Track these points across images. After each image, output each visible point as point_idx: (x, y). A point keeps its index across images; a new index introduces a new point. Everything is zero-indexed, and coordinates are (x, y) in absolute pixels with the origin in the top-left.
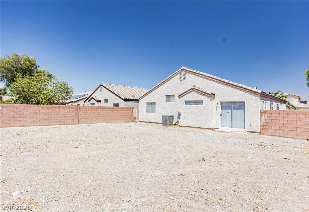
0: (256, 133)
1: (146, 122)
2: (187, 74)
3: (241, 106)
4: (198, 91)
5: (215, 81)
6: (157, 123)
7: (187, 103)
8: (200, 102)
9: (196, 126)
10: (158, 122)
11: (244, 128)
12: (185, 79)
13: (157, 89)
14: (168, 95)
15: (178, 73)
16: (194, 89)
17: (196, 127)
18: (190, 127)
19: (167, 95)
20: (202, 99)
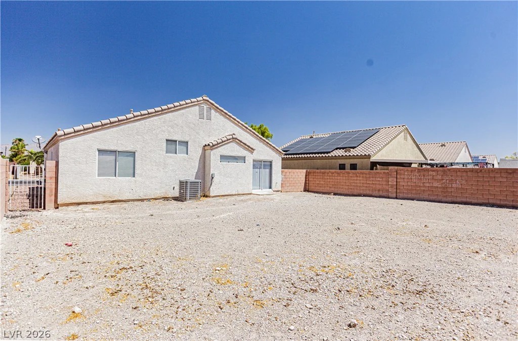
0: (278, 191)
1: (93, 203)
2: (213, 111)
3: (269, 165)
4: (241, 143)
5: (248, 133)
6: (142, 200)
7: (224, 158)
8: (243, 159)
9: (237, 193)
10: (145, 198)
11: (270, 188)
12: (209, 118)
13: (142, 121)
14: (174, 138)
15: (196, 103)
16: (236, 139)
17: (235, 195)
18: (228, 195)
19: (170, 138)
20: (244, 155)
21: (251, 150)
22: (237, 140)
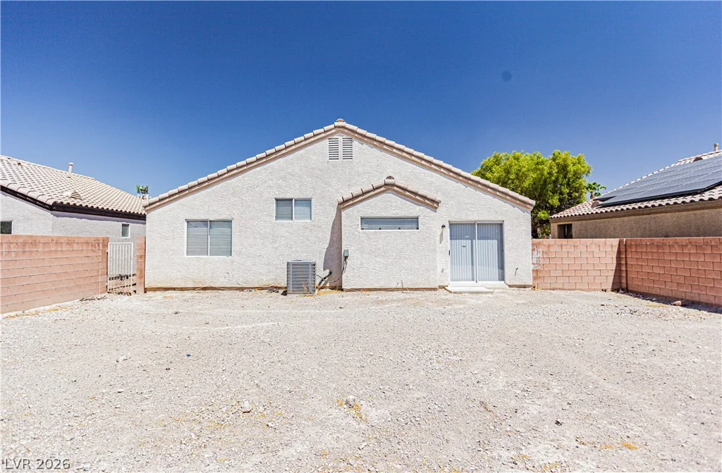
0: (525, 287)
1: (182, 289)
2: (355, 143)
4: (403, 192)
5: (435, 170)
6: (242, 289)
9: (400, 286)
10: (245, 286)
11: (502, 278)
12: (348, 156)
14: (288, 196)
15: (323, 135)
16: (393, 185)
19: (281, 196)
20: (414, 215)
21: (433, 204)
22: (395, 188)
